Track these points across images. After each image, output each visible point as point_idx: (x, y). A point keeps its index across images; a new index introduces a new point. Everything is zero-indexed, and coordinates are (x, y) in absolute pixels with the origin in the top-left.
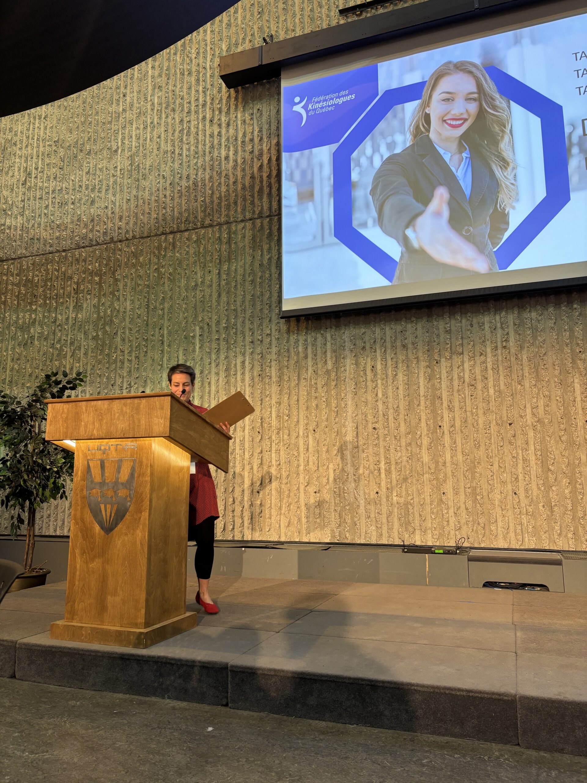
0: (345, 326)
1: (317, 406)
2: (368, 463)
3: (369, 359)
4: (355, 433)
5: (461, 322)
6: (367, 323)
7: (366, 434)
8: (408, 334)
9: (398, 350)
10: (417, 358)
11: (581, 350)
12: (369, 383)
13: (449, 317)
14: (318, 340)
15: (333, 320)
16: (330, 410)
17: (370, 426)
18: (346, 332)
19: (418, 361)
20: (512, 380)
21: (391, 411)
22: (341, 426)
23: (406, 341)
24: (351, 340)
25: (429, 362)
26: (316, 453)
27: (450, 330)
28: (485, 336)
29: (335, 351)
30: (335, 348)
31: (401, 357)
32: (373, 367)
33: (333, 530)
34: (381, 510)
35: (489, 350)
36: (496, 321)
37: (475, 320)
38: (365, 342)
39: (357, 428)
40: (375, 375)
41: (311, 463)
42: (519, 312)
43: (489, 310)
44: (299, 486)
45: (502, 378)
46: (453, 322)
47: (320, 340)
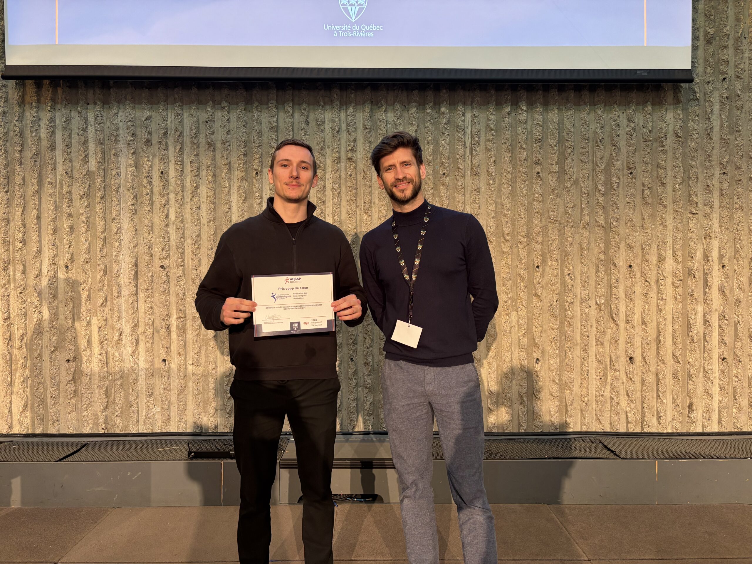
0: (119, 102)
1: (71, 228)
2: (152, 317)
3: (157, 160)
4: (133, 273)
5: (292, 116)
6: (153, 102)
7: (150, 274)
8: (216, 125)
9: (202, 150)
10: (229, 165)
11: (445, 171)
12: (156, 198)
13: (277, 108)
14: (73, 121)
15: (98, 91)
16: (94, 236)
17: (157, 263)
18: (120, 114)
19: (230, 169)
20: (357, 207)
21: (189, 241)
22: (111, 262)
23: (213, 137)
24: (128, 128)
25: (246, 171)
26: (69, 302)
27: (277, 126)
28: (324, 141)
29: (101, 142)
30: (101, 137)
31: (206, 161)
32: (162, 173)
33: (97, 415)
34: (170, 384)
35: (329, 162)
36: (340, 120)
37: (312, 116)
38: (150, 133)
39: (136, 265)
40: (166, 185)
41: (61, 317)
42: (371, 110)
43: (331, 102)
44: (41, 351)
45: (344, 203)
46: (282, 115)
47: (76, 122)
